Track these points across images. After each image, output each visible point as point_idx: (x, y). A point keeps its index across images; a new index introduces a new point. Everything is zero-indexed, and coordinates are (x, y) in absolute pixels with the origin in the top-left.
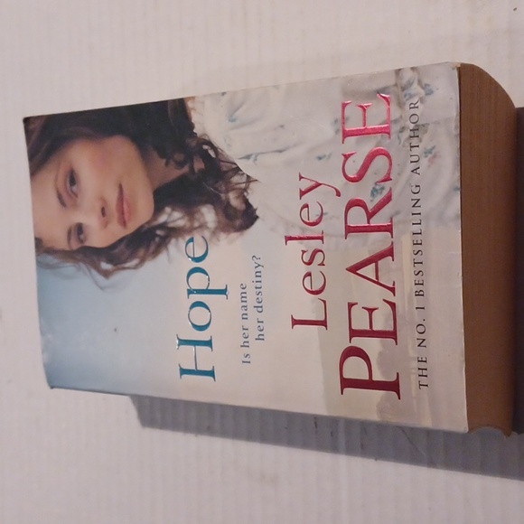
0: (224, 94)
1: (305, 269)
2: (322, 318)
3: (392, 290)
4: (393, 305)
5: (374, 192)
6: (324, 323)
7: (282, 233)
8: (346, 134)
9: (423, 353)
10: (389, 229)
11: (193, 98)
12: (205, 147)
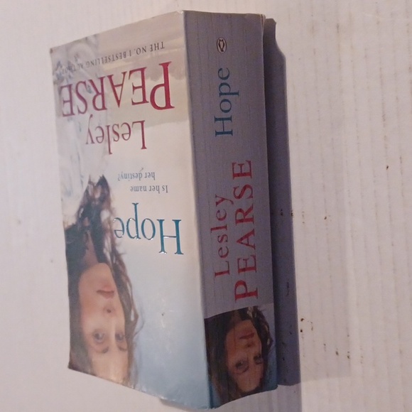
0: (62, 200)
1: (121, 139)
2: (140, 124)
3: (124, 73)
4: (131, 72)
5: (90, 92)
6: (142, 123)
7: (108, 156)
8: (72, 113)
9: (148, 48)
10: (102, 79)
11: (64, 223)
12: (80, 215)
